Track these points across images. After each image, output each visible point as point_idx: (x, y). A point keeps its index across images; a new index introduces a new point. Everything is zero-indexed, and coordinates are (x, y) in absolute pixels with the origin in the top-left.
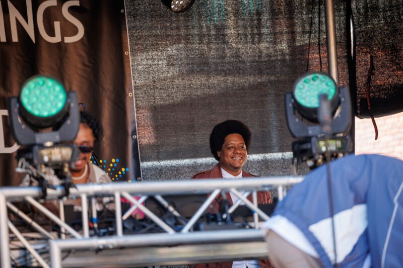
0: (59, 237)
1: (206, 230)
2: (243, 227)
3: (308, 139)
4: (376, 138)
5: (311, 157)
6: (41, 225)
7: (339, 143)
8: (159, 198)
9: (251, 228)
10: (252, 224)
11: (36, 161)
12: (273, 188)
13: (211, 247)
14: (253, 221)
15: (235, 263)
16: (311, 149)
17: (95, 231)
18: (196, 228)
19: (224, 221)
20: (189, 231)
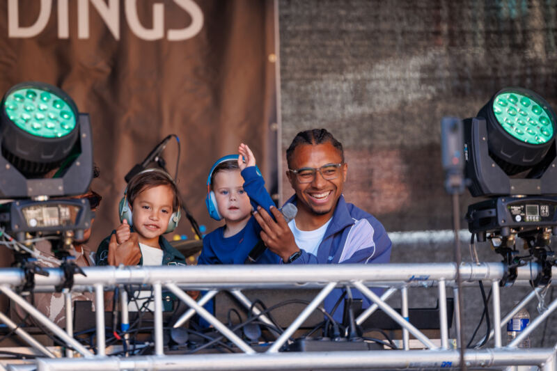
0: (65, 355)
1: (311, 350)
2: (379, 346)
6: (31, 334)
7: (544, 209)
8: (238, 294)
11: (15, 227)
14: (402, 338)
16: (496, 218)
17: (125, 346)
20: (281, 350)
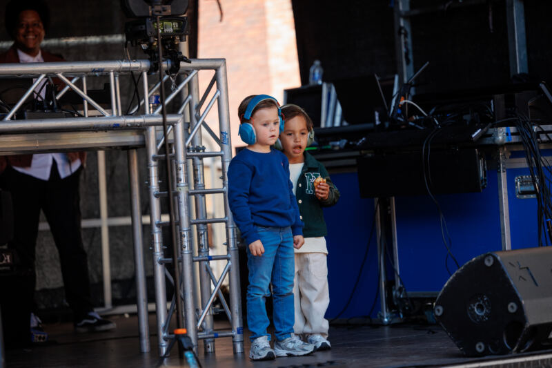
1: (32, 118)
3: (142, 20)
4: (221, 20)
5: (146, 40)
7: (176, 25)
9: (80, 116)
10: (82, 113)
12: (104, 73)
13: (36, 136)
14: (83, 109)
15: (35, 156)
16: (145, 31)
18: (19, 116)
19: (51, 108)
20: (12, 118)
